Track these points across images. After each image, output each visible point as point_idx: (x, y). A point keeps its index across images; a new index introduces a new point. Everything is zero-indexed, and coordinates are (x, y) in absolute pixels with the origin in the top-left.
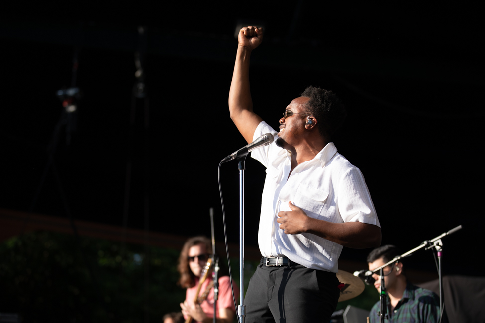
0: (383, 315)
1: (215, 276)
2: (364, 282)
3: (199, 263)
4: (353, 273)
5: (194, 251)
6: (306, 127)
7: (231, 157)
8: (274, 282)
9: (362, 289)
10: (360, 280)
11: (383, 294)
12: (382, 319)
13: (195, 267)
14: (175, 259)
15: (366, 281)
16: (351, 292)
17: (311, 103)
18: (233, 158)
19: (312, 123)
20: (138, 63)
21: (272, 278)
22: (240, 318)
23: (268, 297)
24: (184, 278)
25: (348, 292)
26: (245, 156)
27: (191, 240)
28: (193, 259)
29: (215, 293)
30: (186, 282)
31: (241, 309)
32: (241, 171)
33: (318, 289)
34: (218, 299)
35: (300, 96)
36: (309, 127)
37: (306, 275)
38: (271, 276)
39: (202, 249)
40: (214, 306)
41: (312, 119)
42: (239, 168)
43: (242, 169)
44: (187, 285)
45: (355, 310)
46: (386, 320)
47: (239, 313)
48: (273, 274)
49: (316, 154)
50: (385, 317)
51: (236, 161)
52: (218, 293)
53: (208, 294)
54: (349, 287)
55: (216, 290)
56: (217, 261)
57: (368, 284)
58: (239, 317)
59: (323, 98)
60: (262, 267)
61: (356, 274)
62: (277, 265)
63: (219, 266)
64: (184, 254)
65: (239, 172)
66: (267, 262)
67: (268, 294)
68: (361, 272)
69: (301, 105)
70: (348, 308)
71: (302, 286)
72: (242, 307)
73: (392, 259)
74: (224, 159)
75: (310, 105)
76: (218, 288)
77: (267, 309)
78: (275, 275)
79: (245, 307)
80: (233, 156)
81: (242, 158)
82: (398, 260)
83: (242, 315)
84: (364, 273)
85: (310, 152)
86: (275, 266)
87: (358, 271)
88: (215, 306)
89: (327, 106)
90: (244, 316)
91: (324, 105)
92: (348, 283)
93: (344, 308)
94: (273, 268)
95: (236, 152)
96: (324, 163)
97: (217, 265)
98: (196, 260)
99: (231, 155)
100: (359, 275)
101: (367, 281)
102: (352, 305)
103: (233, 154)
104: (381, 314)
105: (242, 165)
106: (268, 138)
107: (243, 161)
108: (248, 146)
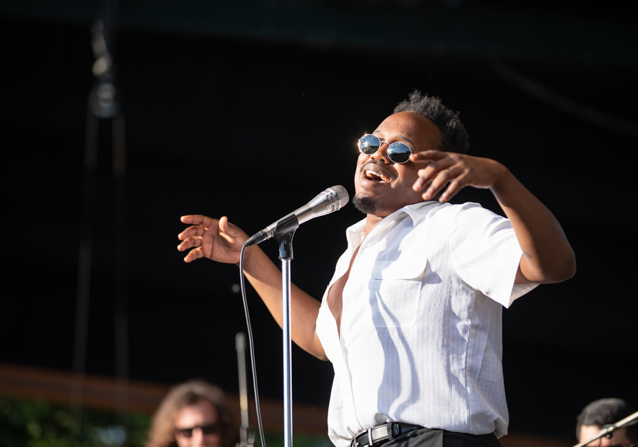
7: (265, 234)
18: (270, 236)
20: (100, 45)
26: (292, 232)
28: (188, 432)
32: (284, 262)
42: (281, 256)
43: (286, 258)
51: (274, 243)
65: (281, 262)
80: (269, 232)
81: (287, 237)
95: (274, 225)
99: (265, 230)
103: (269, 228)
105: (285, 249)
106: (337, 195)
107: (288, 243)
108: (297, 213)
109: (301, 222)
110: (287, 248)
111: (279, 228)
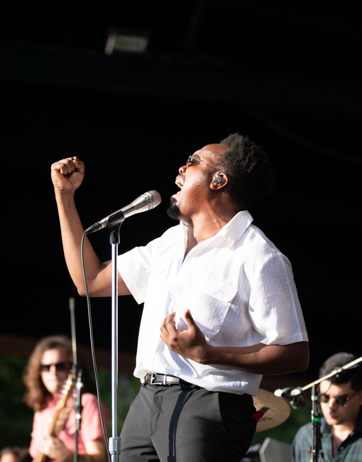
0: (317, 452)
1: (76, 395)
2: (289, 405)
3: (57, 375)
4: (273, 392)
5: (50, 357)
6: (211, 186)
7: (100, 225)
8: (160, 408)
9: (287, 415)
10: (284, 402)
11: (317, 423)
12: (316, 458)
13: (50, 379)
14: (20, 370)
15: (292, 403)
16: (270, 419)
17: (229, 155)
18: (103, 226)
19: (221, 182)
21: (158, 402)
22: (113, 456)
23: (151, 428)
24: (34, 394)
25: (267, 420)
26: (119, 224)
27: (45, 342)
28: (48, 367)
29: (76, 420)
30: (36, 400)
31: (114, 443)
32: (113, 246)
33: (219, 418)
34: (80, 428)
35: (219, 142)
36: (215, 187)
37: (204, 398)
38: (156, 399)
39: (61, 355)
40: (75, 437)
41: (222, 176)
42: (111, 241)
43: (115, 243)
44: (37, 406)
45: (277, 444)
46: (320, 459)
47: (111, 449)
48: (160, 397)
49: (221, 227)
50: (320, 456)
51: (106, 231)
52: (80, 420)
53: (66, 421)
54: (269, 412)
55: (78, 416)
56: (80, 374)
57: (295, 408)
58: (110, 455)
59: (246, 153)
60: (147, 386)
61: (278, 393)
62: (164, 383)
63: (82, 381)
64: (34, 361)
65: (111, 246)
66: (152, 378)
67: (151, 425)
68: (285, 390)
69: (213, 155)
70: (267, 441)
71: (198, 413)
72: (114, 440)
73: (330, 372)
74: (90, 228)
75: (226, 158)
76: (81, 413)
77: (151, 446)
78: (162, 397)
79: (119, 441)
80: (103, 223)
81: (116, 227)
82: (338, 373)
83: (115, 452)
84: (289, 392)
85: (212, 223)
86: (162, 385)
87: (281, 388)
88: (77, 437)
89: (248, 165)
90: (117, 454)
91: (244, 163)
92: (266, 406)
93: (261, 442)
94: (160, 388)
95: (107, 218)
96: (233, 242)
97: (79, 379)
98: (53, 369)
99: (100, 222)
100: (283, 395)
101: (294, 404)
102: (272, 437)
103: (103, 221)
104: (314, 451)
105: (114, 236)
106: (152, 197)
107: (117, 231)
108: (123, 210)
109: (126, 216)
110: (115, 236)
111: (110, 220)
